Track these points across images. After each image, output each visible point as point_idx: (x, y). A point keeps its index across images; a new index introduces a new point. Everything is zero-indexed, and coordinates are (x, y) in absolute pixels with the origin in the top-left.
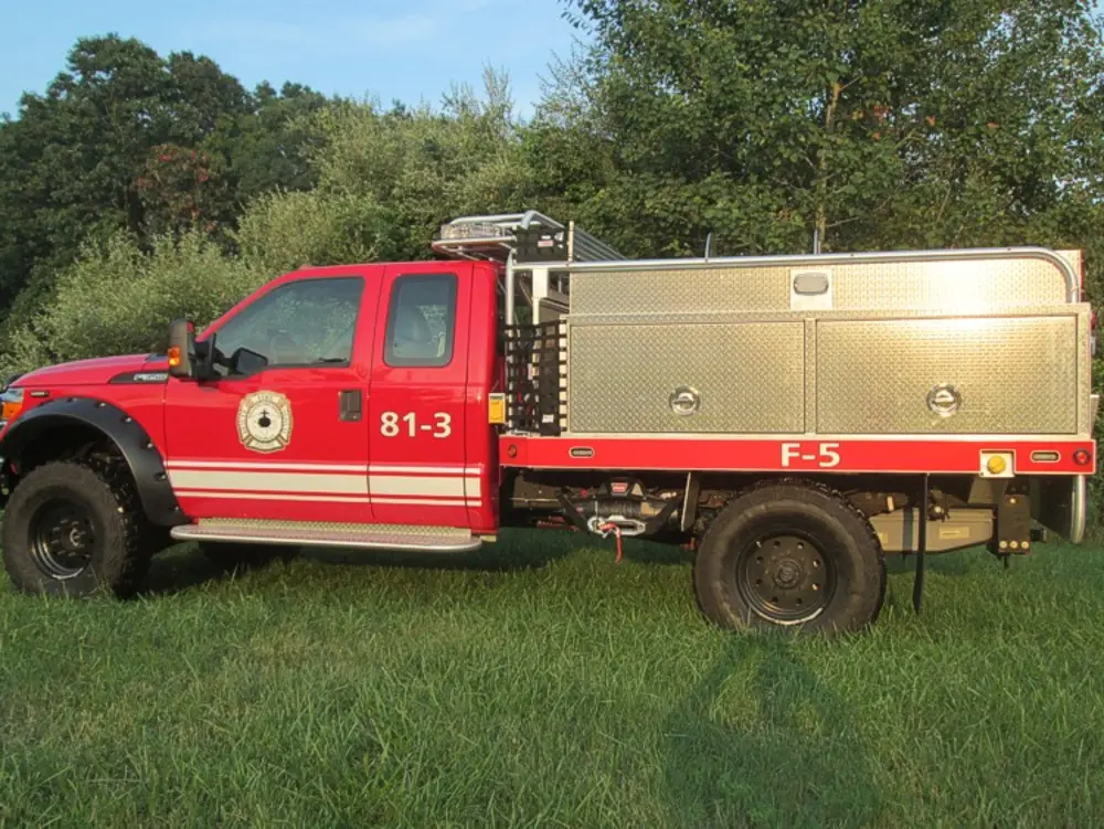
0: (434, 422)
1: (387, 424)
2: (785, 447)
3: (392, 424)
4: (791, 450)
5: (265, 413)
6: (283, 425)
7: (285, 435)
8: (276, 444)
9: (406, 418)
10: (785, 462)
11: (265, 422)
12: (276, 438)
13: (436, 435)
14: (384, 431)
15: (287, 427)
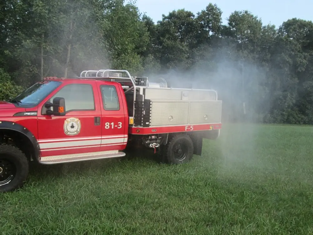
0: (118, 124)
1: (107, 125)
2: (186, 127)
3: (108, 126)
4: (187, 127)
5: (73, 124)
6: (78, 127)
7: (78, 130)
8: (76, 133)
9: (111, 124)
10: (186, 130)
11: (72, 127)
12: (76, 131)
13: (118, 128)
14: (106, 127)
15: (79, 128)
